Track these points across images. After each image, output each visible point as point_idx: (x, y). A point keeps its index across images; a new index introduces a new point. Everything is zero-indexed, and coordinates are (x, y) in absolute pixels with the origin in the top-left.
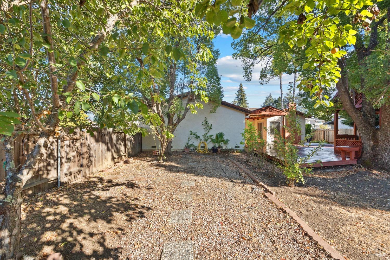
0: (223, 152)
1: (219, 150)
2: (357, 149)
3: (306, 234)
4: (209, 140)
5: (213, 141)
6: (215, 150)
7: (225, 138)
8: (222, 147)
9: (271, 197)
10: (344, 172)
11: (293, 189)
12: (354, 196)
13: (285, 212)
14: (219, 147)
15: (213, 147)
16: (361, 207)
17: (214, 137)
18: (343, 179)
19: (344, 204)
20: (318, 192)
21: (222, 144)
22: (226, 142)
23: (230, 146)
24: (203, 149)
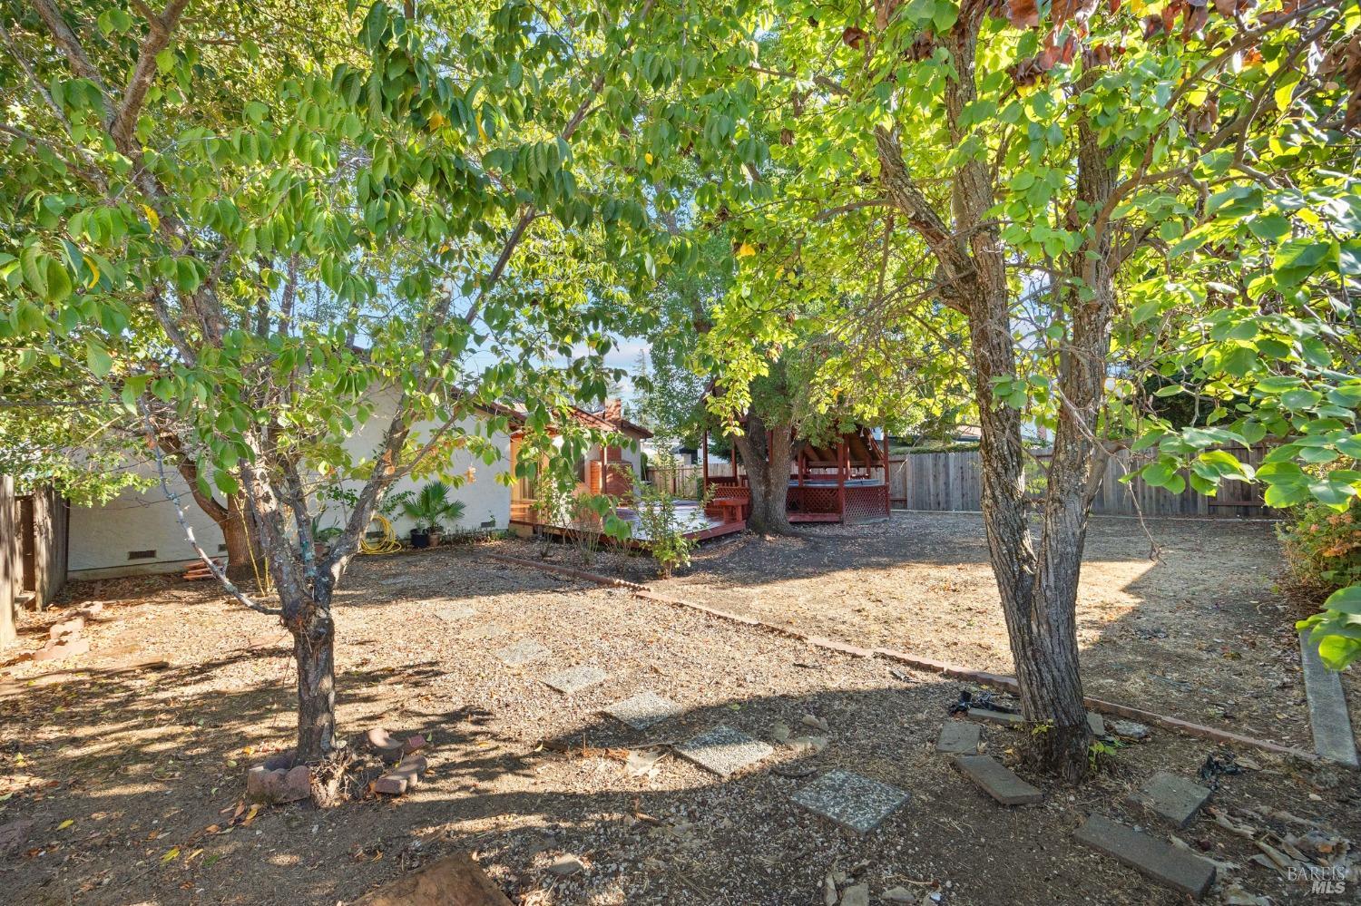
0: (447, 543)
1: (434, 537)
2: (745, 501)
3: (719, 617)
4: (399, 509)
5: (410, 510)
6: (418, 541)
7: (451, 497)
8: (441, 528)
9: (649, 595)
10: (730, 547)
11: (673, 581)
12: (753, 573)
13: (682, 606)
14: (432, 530)
15: (413, 531)
16: (763, 583)
17: (414, 499)
18: (733, 555)
19: (745, 583)
20: (708, 577)
21: (441, 520)
22: (454, 511)
23: (469, 522)
24: (376, 539)
